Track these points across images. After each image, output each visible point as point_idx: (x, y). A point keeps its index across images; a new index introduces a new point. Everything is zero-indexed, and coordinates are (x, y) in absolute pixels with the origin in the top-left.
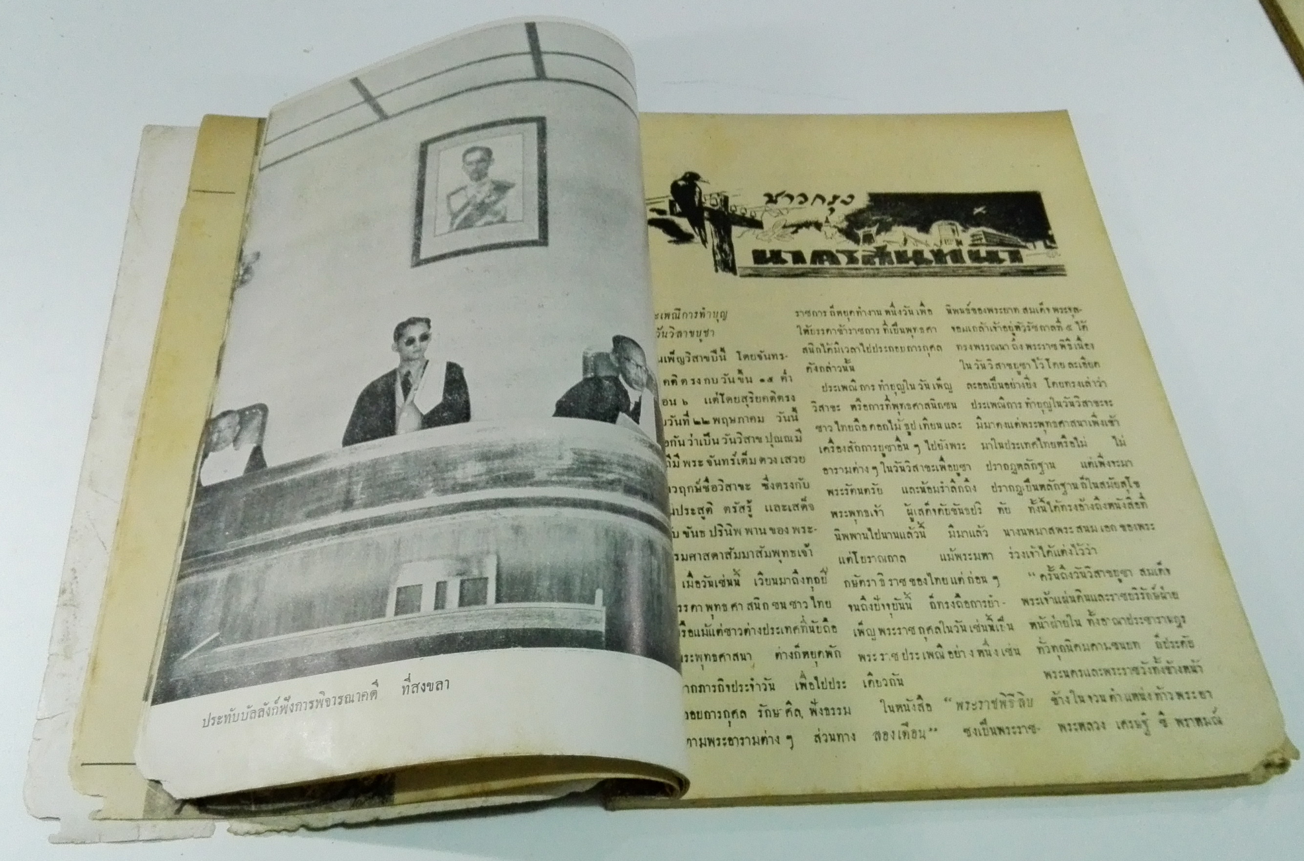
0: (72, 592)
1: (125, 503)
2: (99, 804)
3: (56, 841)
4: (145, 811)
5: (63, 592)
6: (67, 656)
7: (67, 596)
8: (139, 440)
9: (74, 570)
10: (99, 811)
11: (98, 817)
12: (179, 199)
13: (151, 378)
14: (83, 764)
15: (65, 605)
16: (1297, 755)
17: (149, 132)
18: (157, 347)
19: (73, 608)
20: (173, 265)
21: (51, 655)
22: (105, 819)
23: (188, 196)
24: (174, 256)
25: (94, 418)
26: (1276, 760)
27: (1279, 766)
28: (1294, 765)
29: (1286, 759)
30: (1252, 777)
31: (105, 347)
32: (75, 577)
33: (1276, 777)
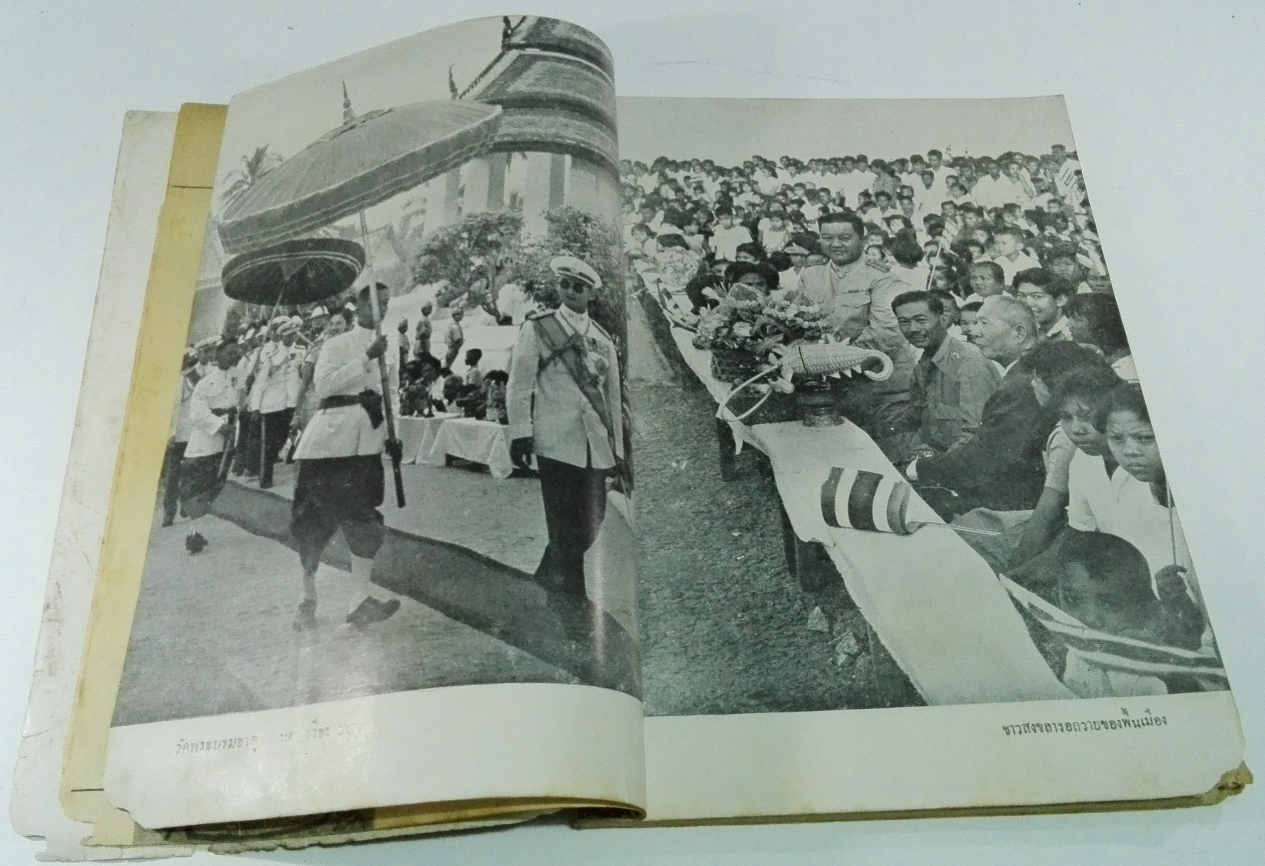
0: (56, 607)
1: (110, 522)
2: (89, 830)
3: (41, 858)
4: (135, 837)
5: (47, 607)
6: (52, 674)
7: (51, 611)
8: (122, 454)
9: (57, 584)
10: (91, 837)
11: (88, 843)
13: (134, 388)
14: (73, 791)
15: (50, 620)
16: (1250, 780)
17: (130, 117)
19: (58, 624)
20: (153, 267)
21: (36, 671)
22: (97, 845)
23: (168, 193)
24: (155, 258)
25: (76, 425)
26: (1230, 782)
27: (1235, 788)
28: (1247, 787)
29: (1240, 782)
30: (1206, 800)
31: (88, 349)
32: (60, 592)
33: (1229, 798)
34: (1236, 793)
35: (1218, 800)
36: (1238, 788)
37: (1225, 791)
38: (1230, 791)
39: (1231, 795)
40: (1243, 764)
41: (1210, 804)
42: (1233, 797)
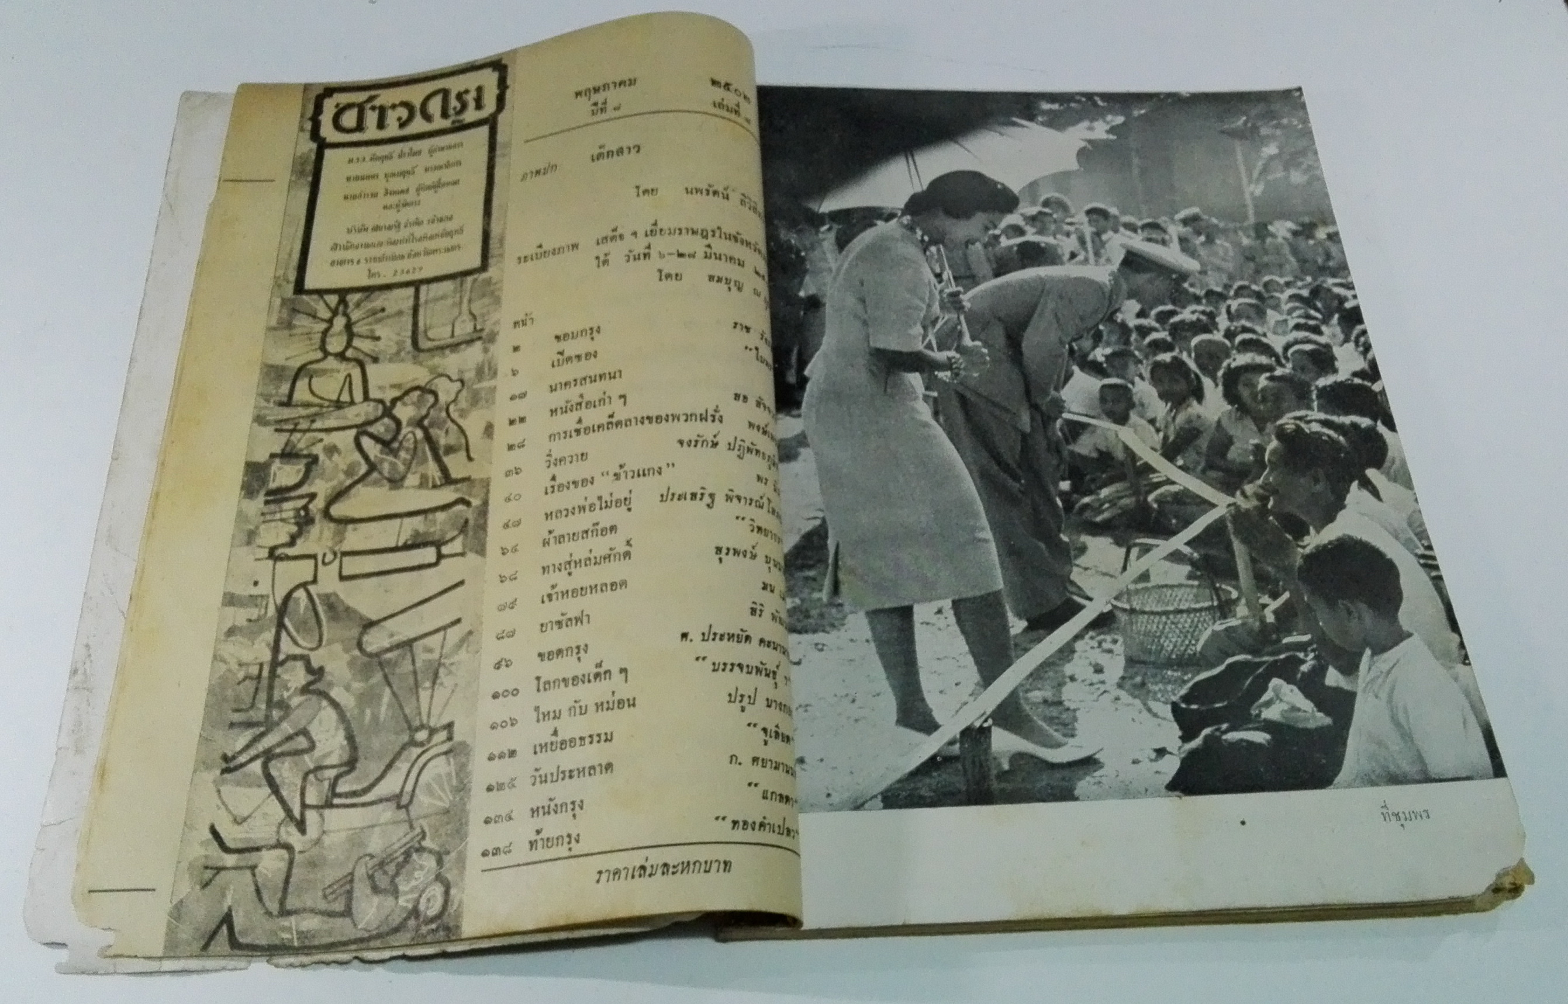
0: (85, 673)
1: (141, 574)
2: (110, 938)
3: (64, 970)
4: (165, 947)
5: (75, 672)
6: (79, 751)
7: (79, 677)
8: (157, 495)
9: (87, 646)
10: (110, 946)
11: (107, 953)
12: (211, 188)
14: (90, 891)
15: (77, 688)
16: (1531, 880)
17: (187, 99)
18: (179, 379)
19: (86, 692)
20: (198, 275)
21: (60, 749)
22: (117, 956)
23: (218, 188)
24: (201, 263)
25: (114, 459)
26: (1507, 882)
27: (1510, 891)
28: (1527, 888)
29: (1519, 882)
30: (1478, 904)
31: (130, 371)
32: (90, 656)
33: (1506, 903)
34: (1514, 897)
35: (1493, 905)
36: (1516, 890)
37: (1500, 894)
38: (1507, 894)
39: (1508, 899)
40: (1522, 860)
41: (1484, 910)
42: (1510, 902)
